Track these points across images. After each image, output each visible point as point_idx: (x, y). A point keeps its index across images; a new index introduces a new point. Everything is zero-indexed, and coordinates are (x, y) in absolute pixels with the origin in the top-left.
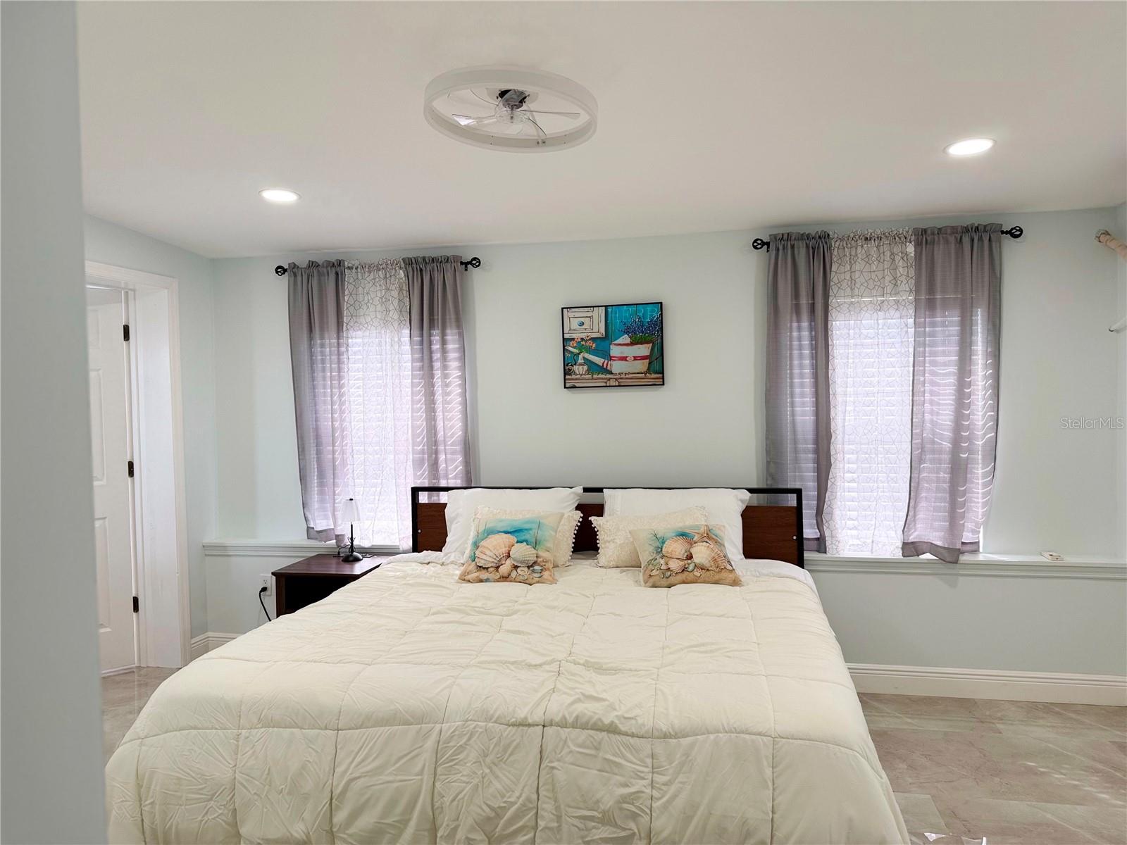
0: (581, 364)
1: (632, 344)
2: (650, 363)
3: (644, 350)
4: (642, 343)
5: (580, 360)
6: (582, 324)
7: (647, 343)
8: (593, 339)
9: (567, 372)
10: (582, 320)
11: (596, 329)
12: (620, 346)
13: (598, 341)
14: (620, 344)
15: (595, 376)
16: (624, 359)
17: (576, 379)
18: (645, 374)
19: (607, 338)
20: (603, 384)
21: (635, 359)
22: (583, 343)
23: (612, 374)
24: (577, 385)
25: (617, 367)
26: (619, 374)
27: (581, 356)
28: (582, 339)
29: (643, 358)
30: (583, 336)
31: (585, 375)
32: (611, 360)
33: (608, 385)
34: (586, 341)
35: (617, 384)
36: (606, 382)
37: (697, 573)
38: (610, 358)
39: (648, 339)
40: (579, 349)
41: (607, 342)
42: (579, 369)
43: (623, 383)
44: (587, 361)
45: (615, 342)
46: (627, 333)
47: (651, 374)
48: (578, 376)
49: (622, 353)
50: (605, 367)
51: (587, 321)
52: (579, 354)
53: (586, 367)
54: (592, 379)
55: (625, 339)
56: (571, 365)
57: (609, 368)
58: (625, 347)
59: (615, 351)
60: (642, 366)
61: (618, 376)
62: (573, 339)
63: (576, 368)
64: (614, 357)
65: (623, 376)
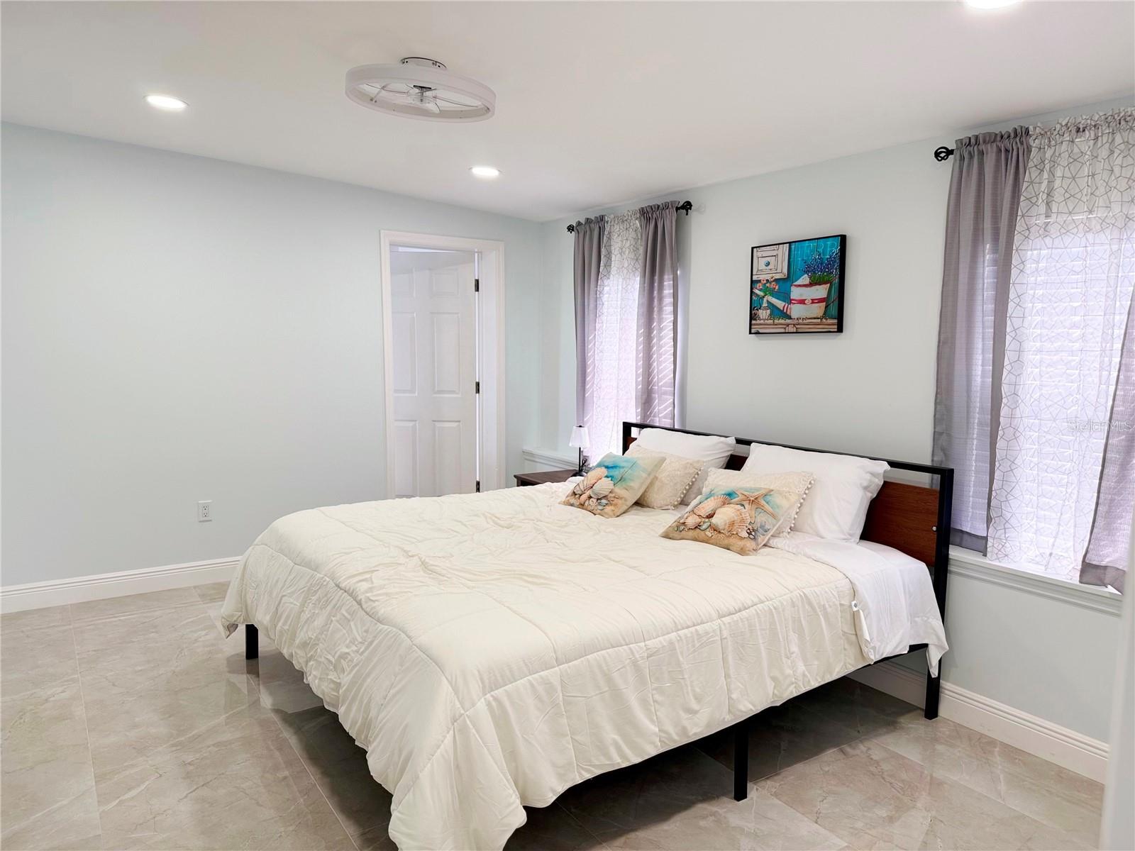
0: (766, 309)
1: (811, 285)
2: (826, 307)
3: (821, 291)
4: (820, 284)
5: (765, 304)
6: (768, 264)
7: (825, 283)
8: (777, 280)
9: (753, 317)
10: (768, 259)
11: (779, 271)
12: (799, 288)
13: (781, 283)
14: (800, 286)
15: (776, 321)
16: (802, 302)
17: (761, 324)
18: (821, 319)
19: (789, 279)
20: (783, 330)
21: (813, 301)
22: (768, 285)
23: (791, 319)
24: (761, 331)
25: (796, 311)
26: (797, 319)
27: (765, 300)
28: (767, 280)
29: (821, 301)
30: (768, 277)
31: (767, 320)
32: (791, 303)
33: (787, 331)
34: (770, 283)
35: (795, 331)
36: (785, 328)
37: (709, 533)
38: (790, 301)
39: (826, 278)
40: (765, 292)
41: (789, 284)
42: (763, 314)
43: (800, 329)
44: (771, 305)
45: (796, 283)
46: (806, 272)
47: (827, 319)
48: (762, 322)
49: (801, 295)
50: (785, 311)
51: (772, 260)
52: (764, 297)
53: (769, 311)
54: (774, 324)
55: (805, 279)
56: (757, 310)
57: (788, 313)
58: (804, 288)
59: (796, 293)
60: (818, 310)
61: (796, 322)
62: (760, 281)
63: (760, 311)
64: (793, 300)
65: (801, 321)
